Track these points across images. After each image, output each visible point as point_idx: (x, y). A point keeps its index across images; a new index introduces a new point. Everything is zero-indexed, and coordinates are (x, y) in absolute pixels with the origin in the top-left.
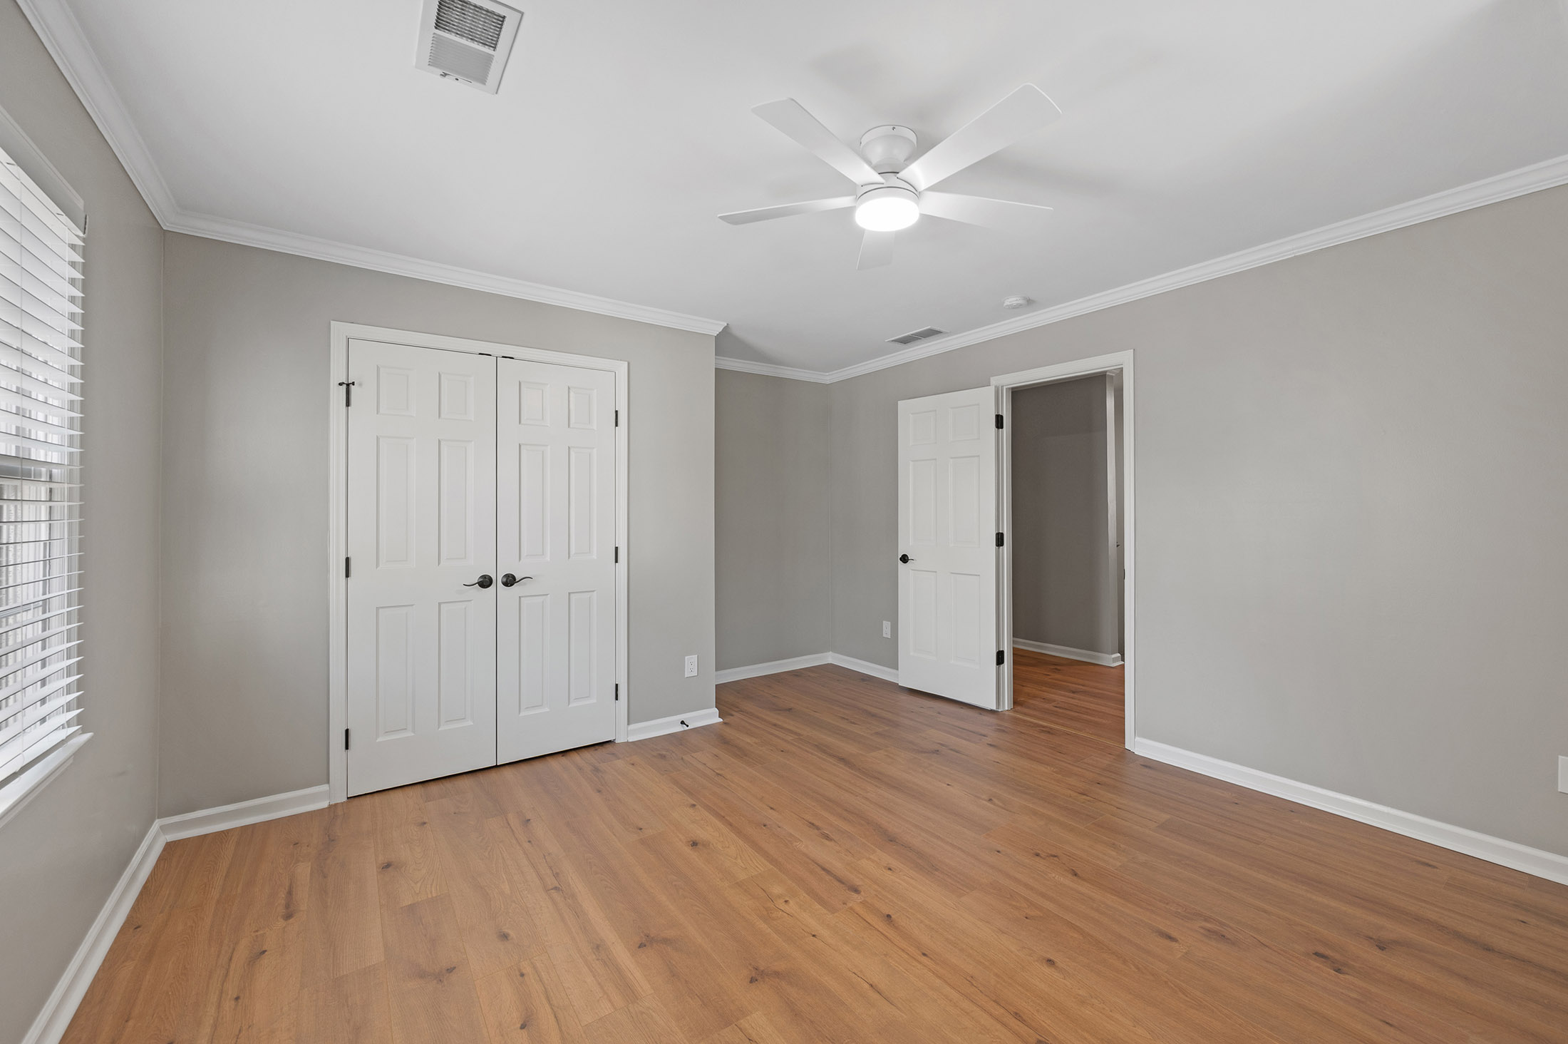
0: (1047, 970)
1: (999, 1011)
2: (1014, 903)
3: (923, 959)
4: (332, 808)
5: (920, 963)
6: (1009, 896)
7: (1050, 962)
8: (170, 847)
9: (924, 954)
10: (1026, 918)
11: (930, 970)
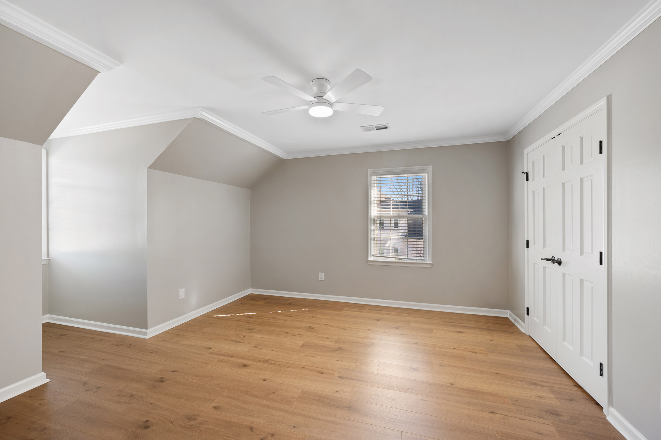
0: (265, 377)
1: (278, 363)
2: (280, 397)
3: (303, 367)
4: (524, 334)
5: (304, 365)
6: (283, 399)
7: (264, 380)
8: (507, 318)
9: (304, 368)
10: (274, 393)
11: (300, 365)
